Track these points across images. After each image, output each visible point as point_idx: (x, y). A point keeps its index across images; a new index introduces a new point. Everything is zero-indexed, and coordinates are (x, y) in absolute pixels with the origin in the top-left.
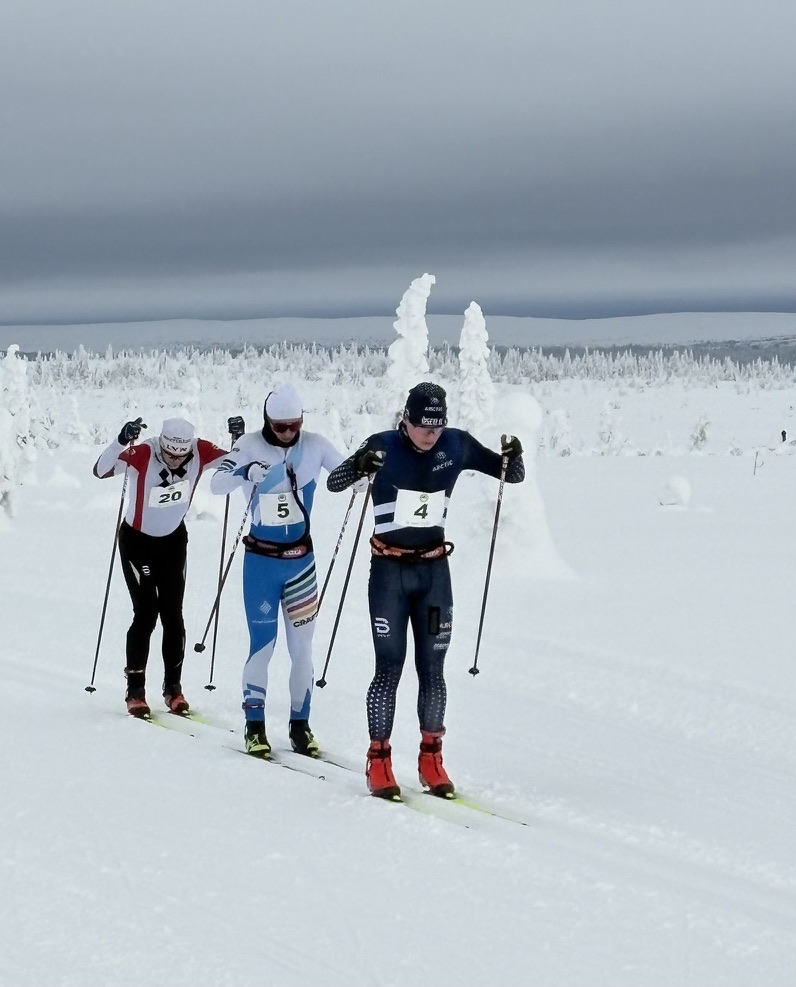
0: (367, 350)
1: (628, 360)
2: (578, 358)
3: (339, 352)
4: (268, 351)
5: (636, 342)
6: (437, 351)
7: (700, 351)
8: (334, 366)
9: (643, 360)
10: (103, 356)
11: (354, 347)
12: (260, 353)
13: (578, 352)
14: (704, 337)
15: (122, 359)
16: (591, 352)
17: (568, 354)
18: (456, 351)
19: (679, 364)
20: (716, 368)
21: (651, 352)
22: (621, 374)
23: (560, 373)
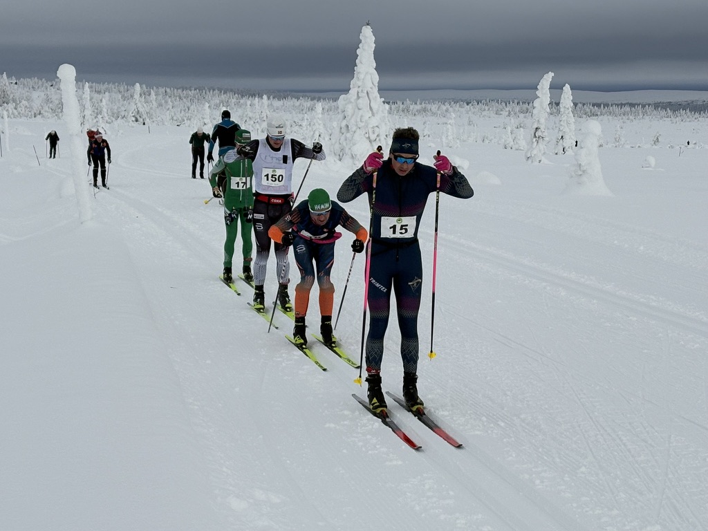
1: (627, 109)
2: (606, 108)
3: (509, 103)
4: (481, 103)
5: (630, 102)
6: (552, 104)
7: (657, 106)
8: (507, 109)
9: (633, 109)
10: (416, 104)
11: (516, 101)
12: (478, 104)
13: (606, 105)
14: (658, 100)
15: (423, 105)
16: (612, 105)
17: (602, 106)
18: (559, 104)
19: (648, 111)
20: (663, 113)
21: (636, 106)
22: (624, 115)
23: (599, 113)
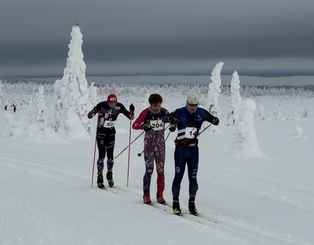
0: (202, 86)
1: (284, 90)
2: (268, 89)
3: (193, 86)
4: (171, 86)
5: (286, 85)
6: (224, 86)
7: (306, 88)
8: (192, 91)
9: (288, 90)
10: (120, 86)
11: (198, 84)
12: (169, 86)
13: (267, 87)
14: (307, 84)
15: (126, 88)
16: (272, 88)
17: (265, 88)
18: (230, 86)
19: (299, 92)
20: (311, 93)
21: (291, 88)
22: (281, 95)
23: (262, 94)
